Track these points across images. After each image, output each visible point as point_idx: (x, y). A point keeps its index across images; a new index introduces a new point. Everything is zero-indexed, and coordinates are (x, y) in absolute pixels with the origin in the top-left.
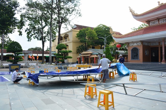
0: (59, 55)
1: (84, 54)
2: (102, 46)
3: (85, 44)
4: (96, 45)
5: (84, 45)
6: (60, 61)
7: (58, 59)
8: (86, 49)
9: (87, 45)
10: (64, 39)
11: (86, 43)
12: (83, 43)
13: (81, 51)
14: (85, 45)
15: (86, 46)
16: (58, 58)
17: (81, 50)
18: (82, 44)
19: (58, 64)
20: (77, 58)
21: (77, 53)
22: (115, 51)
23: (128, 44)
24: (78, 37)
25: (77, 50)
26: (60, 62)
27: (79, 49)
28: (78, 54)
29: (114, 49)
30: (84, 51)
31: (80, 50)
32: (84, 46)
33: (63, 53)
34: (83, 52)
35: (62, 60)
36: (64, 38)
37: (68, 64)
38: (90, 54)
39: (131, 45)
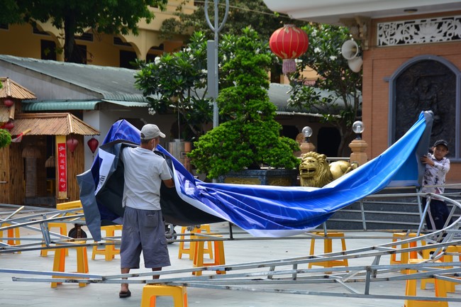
23: (364, 29)
38: (9, 102)
39: (389, 38)
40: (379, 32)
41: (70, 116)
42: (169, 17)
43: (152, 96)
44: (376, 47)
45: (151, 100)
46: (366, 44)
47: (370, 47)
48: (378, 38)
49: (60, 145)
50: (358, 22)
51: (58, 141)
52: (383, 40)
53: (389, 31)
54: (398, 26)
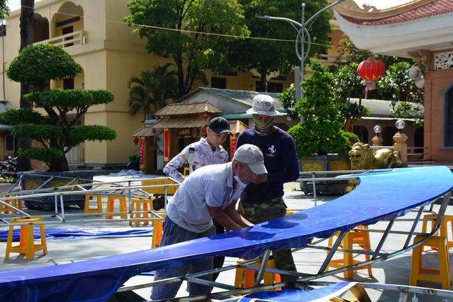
0: (30, 121)
1: (173, 118)
2: (264, 73)
3: (179, 61)
4: (234, 70)
5: (170, 69)
6: (40, 158)
7: (26, 145)
8: (182, 92)
9: (185, 66)
10: (56, 35)
11: (179, 56)
12: (166, 56)
13: (151, 101)
14: (173, 68)
15: (180, 73)
16: (24, 134)
17: (157, 94)
18: (162, 62)
19: (21, 174)
20: (136, 140)
21: (134, 111)
22: (344, 101)
23: (424, 58)
24: (138, 20)
25: (132, 93)
26: (34, 162)
27: (145, 88)
28: (139, 117)
29: (340, 90)
30: (170, 100)
31: (151, 95)
32: (172, 73)
33: (55, 104)
34: (164, 105)
35: (48, 152)
36: (58, 25)
37: (86, 174)
38: (206, 115)
39: (443, 64)
40: (436, 60)
41: (238, 122)
42: (331, 64)
43: (289, 109)
44: (434, 70)
45: (288, 112)
46: (427, 69)
47: (429, 70)
48: (435, 64)
49: (232, 140)
50: (420, 54)
51: (232, 138)
52: (439, 65)
53: (443, 59)
54: (450, 55)
